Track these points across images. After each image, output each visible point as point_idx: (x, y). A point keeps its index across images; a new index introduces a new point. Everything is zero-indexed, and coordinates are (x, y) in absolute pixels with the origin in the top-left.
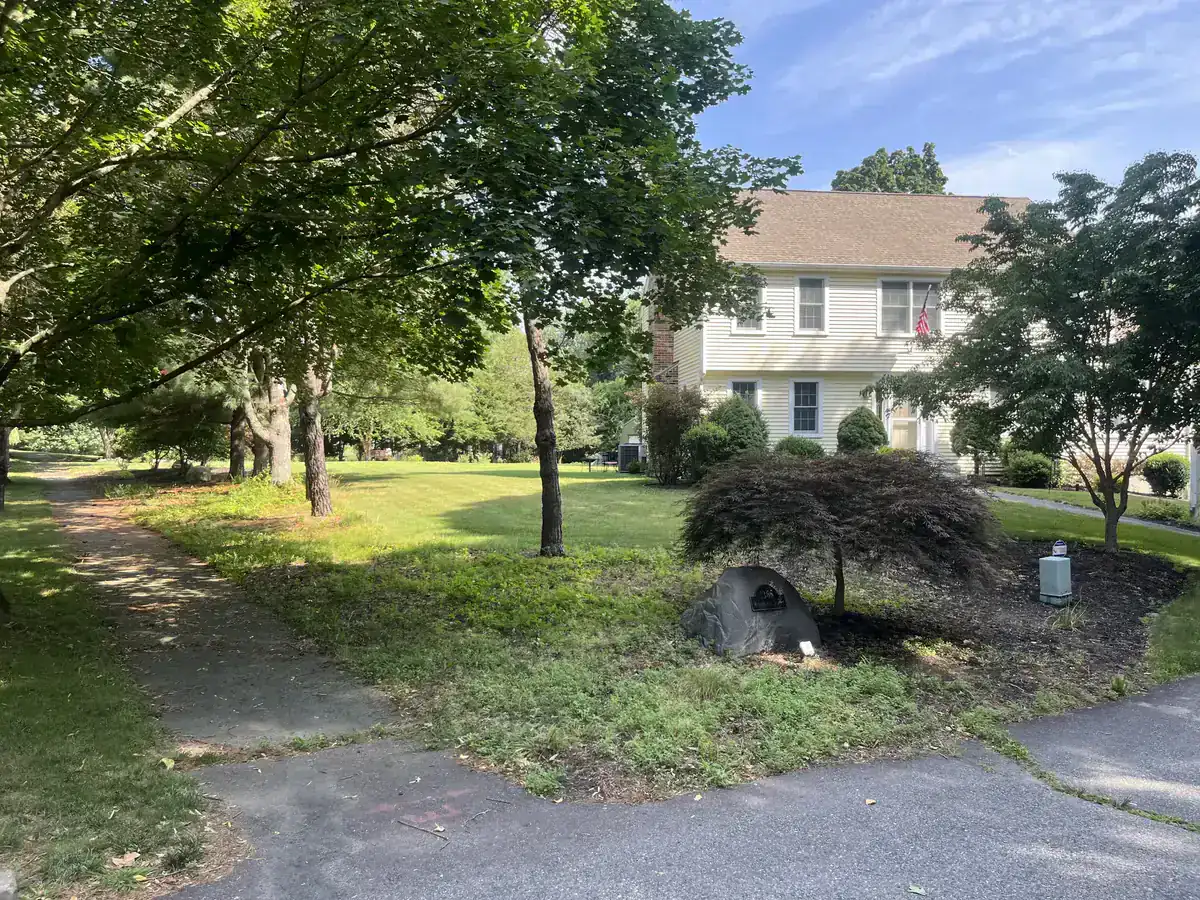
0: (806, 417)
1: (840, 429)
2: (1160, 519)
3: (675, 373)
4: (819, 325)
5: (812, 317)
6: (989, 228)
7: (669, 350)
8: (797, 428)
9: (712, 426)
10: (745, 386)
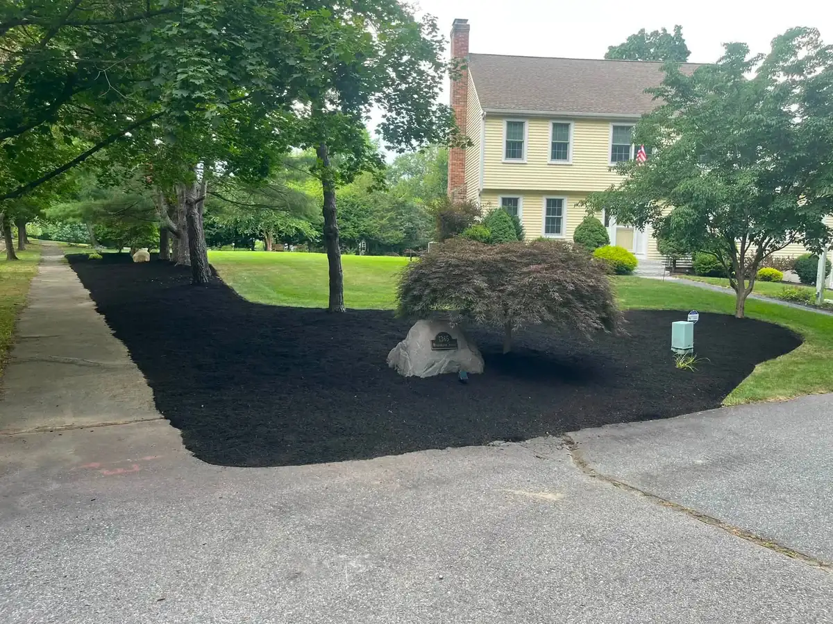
0: (553, 224)
1: (575, 232)
2: (794, 300)
3: (465, 191)
4: (565, 157)
5: (560, 150)
6: (666, 82)
7: (462, 174)
8: (547, 231)
9: (481, 228)
10: (511, 201)
